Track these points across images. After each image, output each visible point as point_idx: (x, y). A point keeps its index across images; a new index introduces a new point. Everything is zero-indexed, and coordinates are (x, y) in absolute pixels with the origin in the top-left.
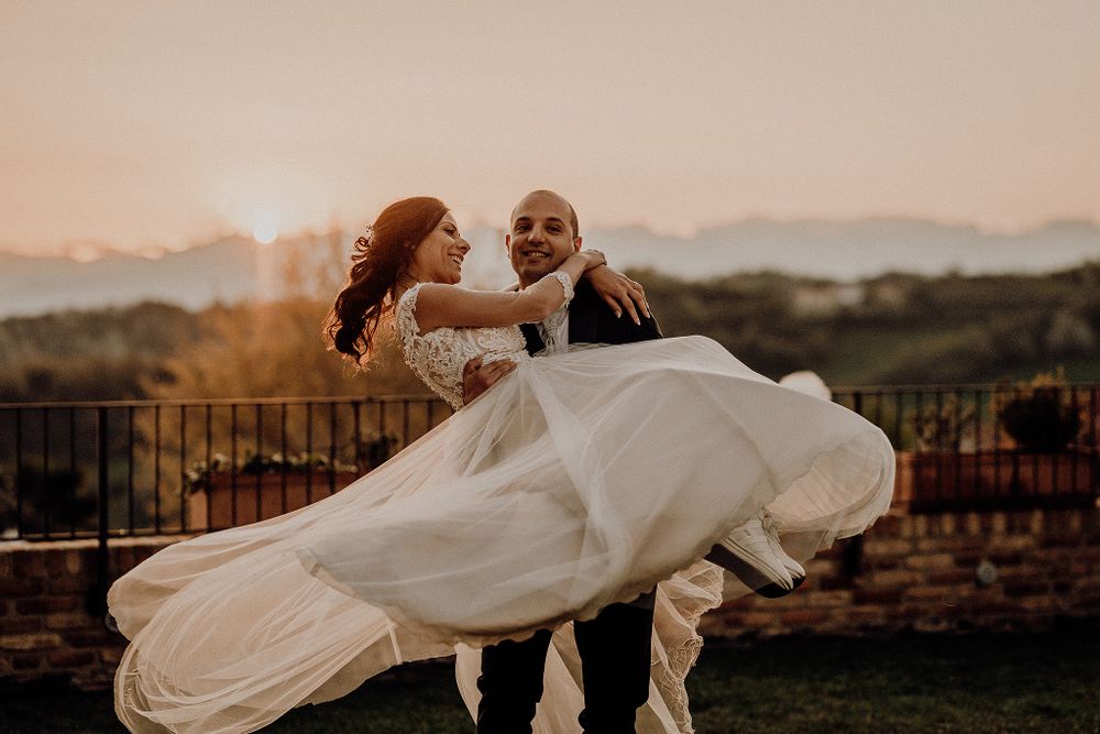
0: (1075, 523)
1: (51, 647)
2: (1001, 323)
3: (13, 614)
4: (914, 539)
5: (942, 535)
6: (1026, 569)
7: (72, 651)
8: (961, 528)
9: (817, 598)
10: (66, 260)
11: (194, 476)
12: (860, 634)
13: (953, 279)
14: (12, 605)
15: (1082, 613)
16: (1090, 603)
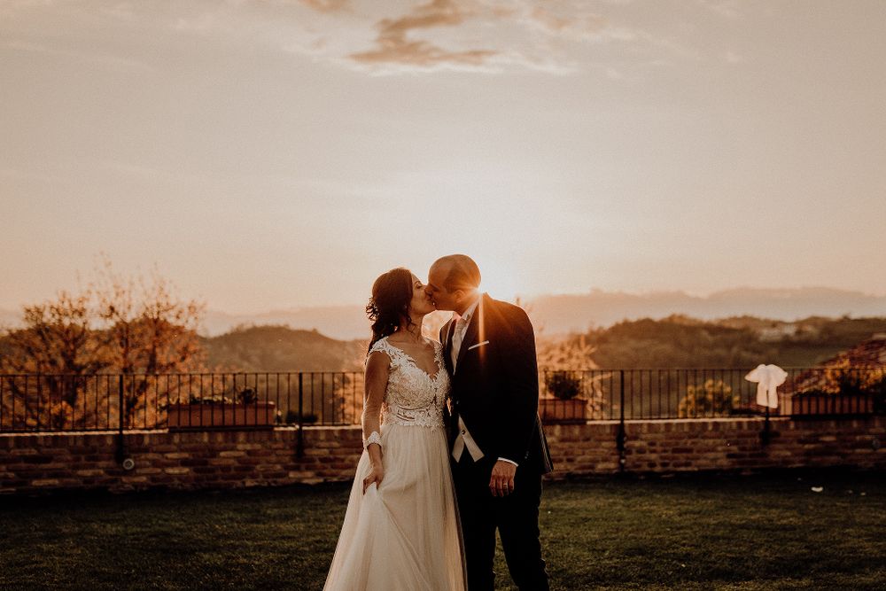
0: (577, 431)
1: (99, 475)
3: (83, 461)
7: (108, 477)
13: (845, 320)
14: (83, 457)
15: (580, 472)
16: (583, 468)
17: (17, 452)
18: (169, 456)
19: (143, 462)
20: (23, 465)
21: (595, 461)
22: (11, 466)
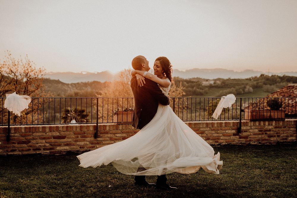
0: (281, 124)
1: (87, 144)
2: (237, 87)
3: (80, 138)
4: (251, 126)
5: (256, 126)
6: (272, 132)
7: (91, 145)
8: (260, 124)
9: (232, 137)
10: (81, 74)
11: (115, 112)
12: (240, 144)
14: (79, 136)
15: (282, 141)
16: (283, 139)
17: (50, 134)
18: (117, 135)
19: (106, 138)
20: (53, 140)
21: (287, 136)
22: (47, 140)
